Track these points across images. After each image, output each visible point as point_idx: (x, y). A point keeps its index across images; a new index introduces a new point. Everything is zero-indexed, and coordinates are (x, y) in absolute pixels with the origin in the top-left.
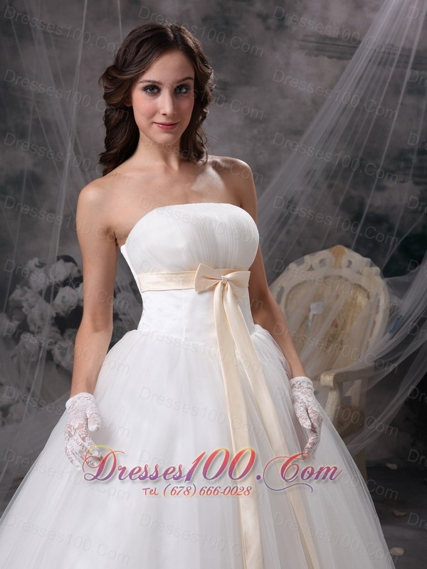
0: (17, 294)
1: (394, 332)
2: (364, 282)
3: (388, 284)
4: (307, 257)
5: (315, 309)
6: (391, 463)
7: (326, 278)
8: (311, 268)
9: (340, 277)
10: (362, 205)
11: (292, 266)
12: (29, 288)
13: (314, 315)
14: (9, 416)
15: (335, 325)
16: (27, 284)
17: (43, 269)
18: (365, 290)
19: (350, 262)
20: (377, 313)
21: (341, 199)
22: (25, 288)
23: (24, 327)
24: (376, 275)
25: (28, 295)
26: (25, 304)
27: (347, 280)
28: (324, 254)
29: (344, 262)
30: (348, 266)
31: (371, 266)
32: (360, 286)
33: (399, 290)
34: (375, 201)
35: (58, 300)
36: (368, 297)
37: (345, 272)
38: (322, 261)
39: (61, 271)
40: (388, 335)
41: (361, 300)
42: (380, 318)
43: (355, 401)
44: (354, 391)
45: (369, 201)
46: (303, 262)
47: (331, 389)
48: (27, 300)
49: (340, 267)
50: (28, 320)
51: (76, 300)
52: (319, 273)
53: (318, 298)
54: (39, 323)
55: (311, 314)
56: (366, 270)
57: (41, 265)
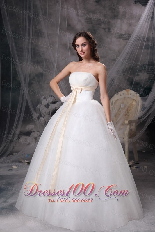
0: (38, 106)
1: (143, 111)
2: (135, 98)
3: (141, 98)
4: (119, 93)
5: (122, 106)
6: (143, 150)
7: (125, 98)
8: (121, 95)
9: (129, 97)
10: (133, 80)
11: (115, 95)
12: (42, 104)
13: (122, 107)
14: (37, 140)
15: (127, 110)
16: (41, 103)
17: (45, 99)
18: (135, 100)
19: (131, 93)
20: (139, 106)
21: (127, 78)
22: (41, 104)
23: (41, 115)
24: (138, 96)
25: (42, 107)
26: (40, 109)
27: (130, 98)
28: (124, 91)
29: (129, 93)
30: (130, 94)
31: (137, 94)
32: (134, 99)
33: (144, 100)
34: (136, 79)
35: (50, 107)
36: (136, 102)
37: (130, 96)
38: (123, 93)
39: (50, 99)
40: (142, 111)
41: (134, 103)
42: (139, 107)
43: (133, 130)
44: (133, 127)
45: (135, 79)
46: (118, 94)
47: (128, 124)
48: (41, 108)
49: (128, 95)
50: (42, 113)
51: (55, 108)
52: (123, 97)
53: (123, 103)
54: (44, 114)
55: (121, 107)
56: (135, 95)
57: (45, 98)
